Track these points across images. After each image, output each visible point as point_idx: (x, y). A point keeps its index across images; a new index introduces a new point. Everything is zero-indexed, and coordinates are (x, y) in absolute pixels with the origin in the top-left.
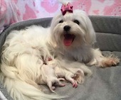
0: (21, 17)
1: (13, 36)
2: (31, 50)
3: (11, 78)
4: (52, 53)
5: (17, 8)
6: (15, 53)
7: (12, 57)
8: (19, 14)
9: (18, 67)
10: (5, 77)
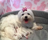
0: (6, 11)
1: (3, 20)
2: (10, 25)
3: (3, 37)
4: (18, 26)
5: (4, 8)
6: (4, 26)
7: (3, 28)
8: (5, 10)
9: (6, 32)
10: (1, 36)
